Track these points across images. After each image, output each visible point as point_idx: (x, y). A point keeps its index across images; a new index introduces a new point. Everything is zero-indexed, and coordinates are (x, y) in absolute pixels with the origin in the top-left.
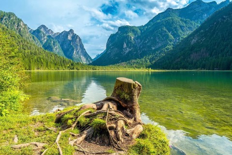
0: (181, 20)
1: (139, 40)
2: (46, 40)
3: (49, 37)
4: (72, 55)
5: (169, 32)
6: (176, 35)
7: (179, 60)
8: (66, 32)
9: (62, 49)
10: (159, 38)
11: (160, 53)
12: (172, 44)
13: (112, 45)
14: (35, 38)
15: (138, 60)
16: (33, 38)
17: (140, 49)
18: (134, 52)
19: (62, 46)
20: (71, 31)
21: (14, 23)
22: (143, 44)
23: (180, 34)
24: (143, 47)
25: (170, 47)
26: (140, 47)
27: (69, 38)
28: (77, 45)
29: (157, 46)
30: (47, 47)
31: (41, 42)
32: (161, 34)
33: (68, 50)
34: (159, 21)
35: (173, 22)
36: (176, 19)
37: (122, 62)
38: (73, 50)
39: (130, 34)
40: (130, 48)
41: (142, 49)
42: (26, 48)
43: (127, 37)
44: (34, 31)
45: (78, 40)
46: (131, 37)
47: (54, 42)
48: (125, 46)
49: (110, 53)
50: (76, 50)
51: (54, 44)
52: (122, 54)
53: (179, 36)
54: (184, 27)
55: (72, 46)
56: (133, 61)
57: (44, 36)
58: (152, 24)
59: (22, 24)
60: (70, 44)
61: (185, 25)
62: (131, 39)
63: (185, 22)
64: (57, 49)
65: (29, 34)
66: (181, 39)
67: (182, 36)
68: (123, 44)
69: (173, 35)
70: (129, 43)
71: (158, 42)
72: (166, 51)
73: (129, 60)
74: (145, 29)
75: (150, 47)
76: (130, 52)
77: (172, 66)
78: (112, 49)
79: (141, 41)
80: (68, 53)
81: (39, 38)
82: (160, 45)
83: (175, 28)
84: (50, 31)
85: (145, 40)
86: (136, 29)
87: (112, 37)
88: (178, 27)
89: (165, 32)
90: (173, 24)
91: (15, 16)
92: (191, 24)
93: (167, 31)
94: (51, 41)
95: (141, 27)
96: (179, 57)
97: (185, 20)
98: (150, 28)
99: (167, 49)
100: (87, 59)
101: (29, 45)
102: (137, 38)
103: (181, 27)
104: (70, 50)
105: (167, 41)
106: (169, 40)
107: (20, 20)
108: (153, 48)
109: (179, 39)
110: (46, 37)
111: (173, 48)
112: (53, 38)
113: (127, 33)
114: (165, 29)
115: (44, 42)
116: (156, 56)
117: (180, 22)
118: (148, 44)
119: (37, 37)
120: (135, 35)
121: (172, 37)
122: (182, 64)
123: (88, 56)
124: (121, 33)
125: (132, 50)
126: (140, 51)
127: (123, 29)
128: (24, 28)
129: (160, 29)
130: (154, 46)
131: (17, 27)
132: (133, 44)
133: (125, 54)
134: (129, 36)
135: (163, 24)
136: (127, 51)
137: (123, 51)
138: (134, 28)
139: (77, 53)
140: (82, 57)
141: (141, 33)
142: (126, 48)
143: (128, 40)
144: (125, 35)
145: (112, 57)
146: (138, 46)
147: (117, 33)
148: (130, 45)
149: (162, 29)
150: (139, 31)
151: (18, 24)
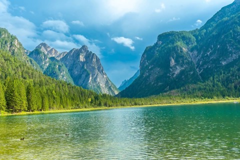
1: (196, 52)
2: (47, 64)
3: (52, 59)
4: (87, 85)
8: (77, 50)
9: (72, 76)
10: (232, 46)
13: (151, 64)
15: (201, 85)
16: (31, 62)
17: (199, 66)
18: (190, 71)
19: (70, 70)
20: (85, 47)
21: (6, 43)
22: (203, 58)
24: (205, 63)
26: (198, 64)
27: (82, 58)
28: (94, 68)
29: (230, 60)
30: (51, 73)
31: (41, 67)
33: (80, 76)
34: (225, 19)
37: (171, 89)
38: (88, 76)
39: (179, 43)
40: (182, 66)
41: (202, 66)
42: (27, 77)
43: (175, 49)
44: (31, 53)
45: (94, 60)
46: (181, 49)
47: (59, 66)
48: (173, 62)
49: (148, 77)
50: (92, 77)
51: (59, 70)
52: (169, 77)
55: (85, 70)
56: (191, 86)
57: (45, 59)
58: (214, 25)
59: (16, 44)
60: (83, 67)
62: (181, 52)
64: (64, 76)
65: (25, 56)
68: (170, 60)
70: (180, 58)
71: (231, 52)
73: (183, 85)
74: (203, 34)
75: (217, 61)
76: (182, 72)
78: (151, 69)
79: (199, 53)
80: (81, 81)
81: (39, 61)
84: (53, 51)
85: (207, 51)
86: (187, 35)
87: (149, 52)
91: (7, 32)
94: (55, 65)
95: (195, 31)
98: (212, 31)
100: (110, 88)
101: (30, 71)
102: (192, 50)
104: (84, 76)
107: (13, 38)
108: (224, 63)
110: (47, 60)
112: (57, 61)
113: (173, 43)
115: (45, 67)
116: (233, 75)
118: (213, 57)
119: (36, 59)
120: (187, 44)
123: (110, 83)
124: (162, 44)
125: (186, 68)
126: (200, 70)
127: (166, 37)
128: (19, 49)
129: (231, 31)
130: (225, 60)
131: (10, 47)
132: (186, 59)
133: (175, 75)
134: (177, 46)
135: (236, 23)
136: (177, 72)
137: (170, 71)
138: (184, 34)
139: (95, 80)
140: (102, 85)
141: (197, 41)
142: (175, 66)
143: (176, 53)
144: (169, 45)
145: (152, 83)
146: (195, 62)
147: (156, 44)
148: (181, 62)
149: (234, 31)
150: (193, 38)
151: (11, 43)
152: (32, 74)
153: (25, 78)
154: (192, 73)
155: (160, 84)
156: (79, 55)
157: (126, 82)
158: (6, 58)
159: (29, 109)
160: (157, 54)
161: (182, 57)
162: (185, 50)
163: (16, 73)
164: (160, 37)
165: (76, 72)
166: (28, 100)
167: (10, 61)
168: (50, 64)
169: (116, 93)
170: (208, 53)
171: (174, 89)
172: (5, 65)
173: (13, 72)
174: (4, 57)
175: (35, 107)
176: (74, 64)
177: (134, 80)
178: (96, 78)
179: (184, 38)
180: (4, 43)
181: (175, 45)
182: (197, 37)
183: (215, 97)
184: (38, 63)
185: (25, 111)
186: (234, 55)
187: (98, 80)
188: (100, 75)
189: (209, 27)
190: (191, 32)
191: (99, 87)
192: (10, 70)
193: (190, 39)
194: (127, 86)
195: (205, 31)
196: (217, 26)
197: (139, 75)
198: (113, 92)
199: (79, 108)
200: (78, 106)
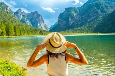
0: (105, 2)
1: (79, 16)
2: (22, 18)
3: (24, 16)
4: (37, 26)
5: (98, 10)
6: (103, 12)
7: (109, 27)
9: (31, 23)
10: (92, 14)
11: (93, 23)
12: (101, 18)
14: (16, 16)
15: (79, 28)
16: (15, 16)
17: (79, 21)
18: (76, 23)
19: (31, 21)
20: (36, 12)
22: (81, 18)
23: (106, 11)
24: (82, 20)
25: (100, 19)
26: (79, 20)
28: (40, 20)
29: (91, 19)
30: (23, 21)
31: (19, 19)
32: (93, 11)
33: (34, 23)
34: (91, 4)
35: (100, 4)
36: (102, 2)
37: (69, 29)
38: (37, 23)
40: (73, 21)
41: (81, 21)
43: (71, 14)
44: (15, 13)
45: (40, 17)
46: (73, 14)
48: (70, 19)
49: (61, 24)
50: (39, 23)
51: (26, 20)
52: (68, 25)
53: (105, 12)
54: (108, 6)
55: (37, 21)
56: (76, 28)
58: (86, 6)
59: (8, 9)
60: (36, 20)
61: (108, 5)
62: (73, 15)
63: (108, 3)
64: (28, 23)
65: (12, 14)
66: (107, 14)
67: (107, 12)
69: (101, 11)
70: (73, 18)
71: (91, 17)
72: (97, 21)
73: (73, 28)
74: (82, 9)
75: (86, 20)
76: (73, 23)
77: (105, 31)
78: (62, 21)
79: (80, 16)
80: (35, 25)
82: (93, 18)
83: (102, 7)
84: (24, 13)
85: (83, 15)
86: (76, 9)
87: (61, 15)
88: (104, 6)
89: (96, 10)
90: (100, 5)
91: (5, 4)
92: (112, 4)
93: (97, 9)
94: (25, 18)
95: (79, 8)
96: (109, 25)
97: (108, 2)
98: (85, 8)
99: (98, 20)
102: (77, 15)
103: (106, 6)
104: (36, 23)
105: (97, 15)
106: (99, 15)
107: (7, 6)
109: (105, 14)
110: (21, 16)
111: (102, 20)
113: (71, 12)
114: (95, 8)
115: (21, 19)
116: (91, 25)
117: (105, 3)
118: (85, 18)
119: (17, 16)
120: (76, 12)
121: (100, 13)
122: (113, 30)
123: (46, 26)
124: (67, 12)
125: (75, 22)
126: (80, 22)
127: (68, 10)
128: (10, 11)
129: (92, 9)
130: (89, 19)
131: (6, 10)
132: (75, 18)
133: (70, 24)
134: (72, 13)
135: (94, 5)
136: (71, 23)
137: (69, 23)
138: (75, 9)
139: (40, 25)
140: (43, 27)
141: (80, 12)
142: (71, 21)
143: (72, 16)
144: (69, 13)
145: (62, 27)
146: (78, 19)
147: (64, 12)
148: (73, 19)
149: (93, 9)
150: (78, 10)
151: (6, 8)
152: (16, 21)
153: (13, 23)
154: (77, 24)
155: (65, 27)
156: (34, 15)
157: (52, 26)
158: (5, 15)
159: (15, 35)
160: (64, 16)
161: (74, 17)
162: (75, 15)
163: (9, 21)
164: (66, 9)
165: (33, 22)
166: (15, 32)
167: (6, 16)
168: (23, 18)
169: (49, 30)
170: (83, 17)
171: (70, 29)
172: (4, 17)
173: (8, 20)
174: (4, 14)
175: (18, 34)
176: (32, 18)
177: (55, 25)
178: (41, 24)
179: (75, 10)
180: (3, 8)
181: (71, 13)
182: (79, 10)
183: (84, 33)
184: (18, 17)
185: (14, 35)
186: (92, 18)
187: (42, 25)
188: (42, 23)
189: (84, 6)
190: (78, 8)
191: (42, 27)
192: (7, 19)
193: (77, 11)
194: (53, 27)
195: (83, 8)
196: (87, 6)
197: (57, 23)
198: (47, 29)
199: (35, 35)
200: (34, 34)
